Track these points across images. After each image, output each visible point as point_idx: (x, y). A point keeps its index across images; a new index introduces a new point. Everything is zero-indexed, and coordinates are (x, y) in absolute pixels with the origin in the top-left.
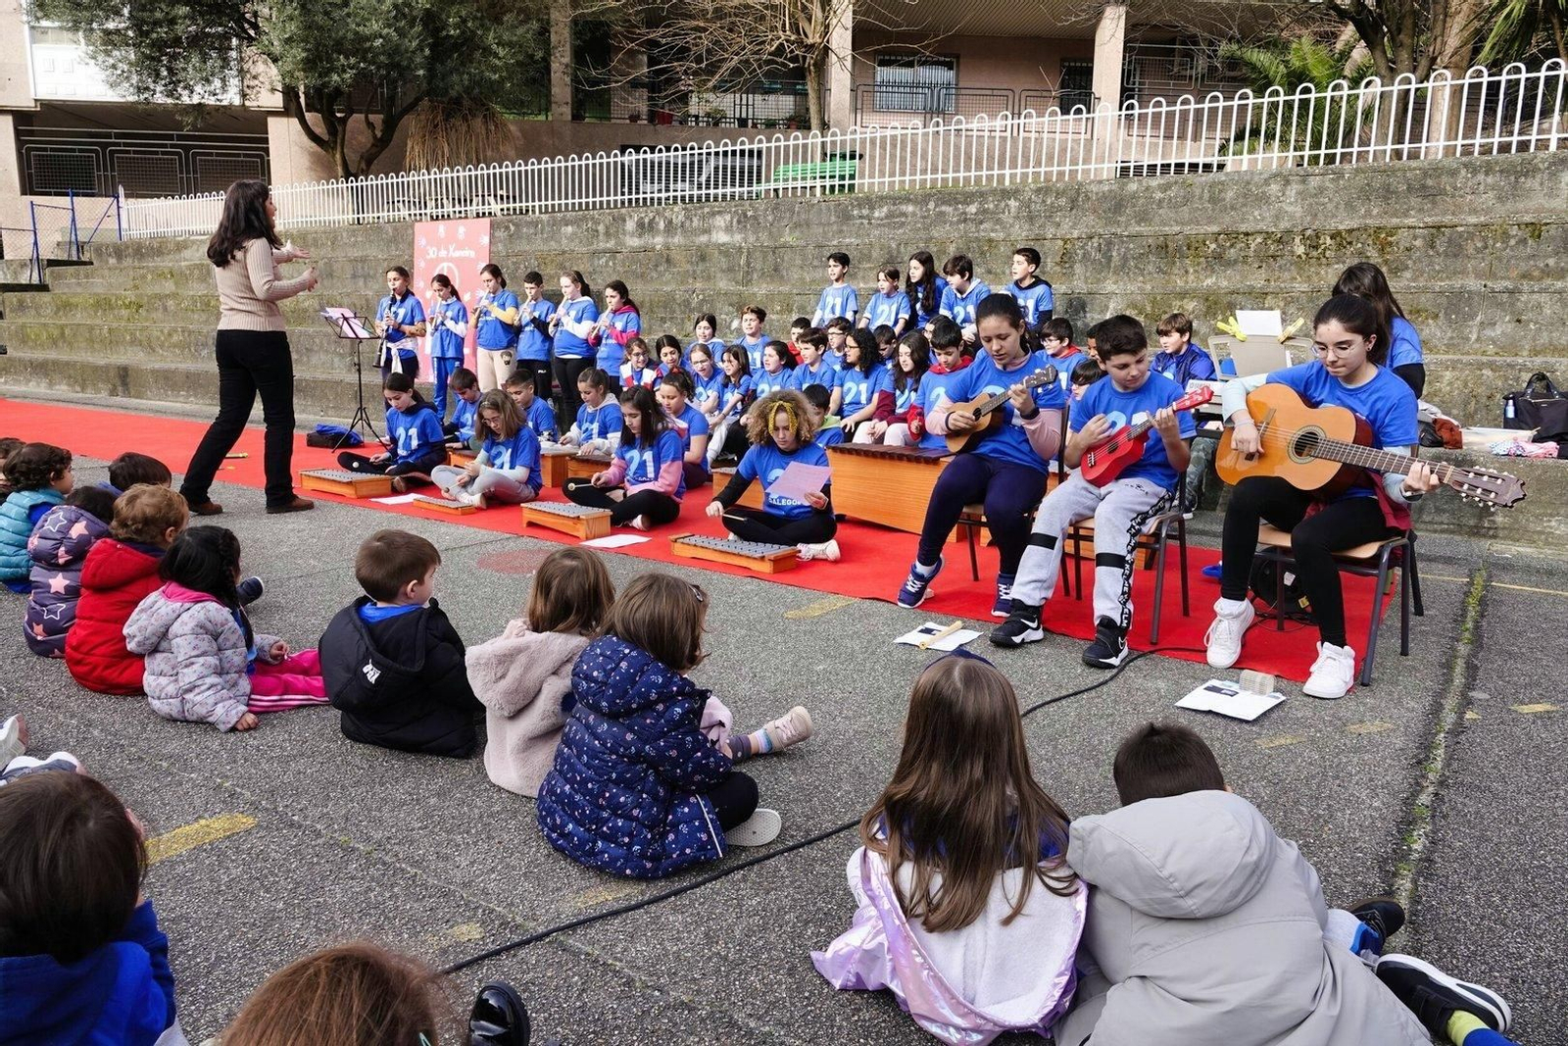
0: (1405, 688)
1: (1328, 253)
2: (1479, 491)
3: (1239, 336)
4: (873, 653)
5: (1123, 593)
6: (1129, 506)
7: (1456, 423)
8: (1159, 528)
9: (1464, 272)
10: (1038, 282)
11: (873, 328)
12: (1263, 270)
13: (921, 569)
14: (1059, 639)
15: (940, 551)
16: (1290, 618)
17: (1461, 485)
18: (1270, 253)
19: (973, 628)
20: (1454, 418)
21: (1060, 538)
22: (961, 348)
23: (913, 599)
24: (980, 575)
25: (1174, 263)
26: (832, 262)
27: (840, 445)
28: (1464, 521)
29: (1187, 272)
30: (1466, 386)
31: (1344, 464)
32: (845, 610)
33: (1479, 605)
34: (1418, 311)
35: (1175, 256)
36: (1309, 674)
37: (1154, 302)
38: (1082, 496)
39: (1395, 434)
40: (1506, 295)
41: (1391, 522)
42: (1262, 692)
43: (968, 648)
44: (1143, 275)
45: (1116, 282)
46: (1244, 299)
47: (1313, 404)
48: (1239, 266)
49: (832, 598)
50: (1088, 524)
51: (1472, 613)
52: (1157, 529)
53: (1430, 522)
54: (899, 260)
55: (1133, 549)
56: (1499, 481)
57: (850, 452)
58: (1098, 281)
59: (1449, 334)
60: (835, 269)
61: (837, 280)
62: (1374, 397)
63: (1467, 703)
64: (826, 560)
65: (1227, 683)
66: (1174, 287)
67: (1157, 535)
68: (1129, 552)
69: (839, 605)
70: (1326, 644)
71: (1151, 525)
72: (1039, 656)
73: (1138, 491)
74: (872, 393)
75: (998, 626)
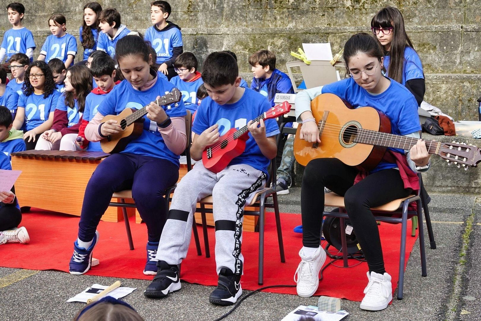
0: (425, 298)
1: (366, 6)
2: (457, 157)
3: (306, 61)
4: (50, 312)
5: (236, 249)
6: (237, 185)
7: (451, 118)
8: (259, 198)
9: (449, 18)
10: (171, 25)
11: (48, 61)
12: (325, 18)
13: (82, 244)
14: (193, 287)
15: (95, 229)
16: (352, 258)
17: (446, 154)
18: (329, 5)
19: (130, 286)
20: (450, 115)
21: (191, 212)
22: (114, 76)
23: (82, 267)
24: (135, 246)
25: (267, 12)
26: (10, 11)
27: (23, 152)
28: (460, 183)
29: (275, 19)
30: (455, 94)
31: (375, 146)
32: (28, 281)
33: (470, 238)
34: (424, 45)
35: (267, 7)
36: (363, 295)
37: (254, 40)
38: (205, 180)
39: (408, 125)
40: (474, 33)
41: (407, 185)
42: (333, 311)
43: (125, 300)
44: (246, 21)
45: (228, 26)
46: (314, 38)
47: (352, 106)
48: (310, 15)
49: (18, 272)
50: (209, 200)
51: (465, 245)
52: (257, 200)
53: (440, 186)
54: (67, 10)
55: (241, 216)
56: (468, 150)
57: (31, 157)
58: (215, 25)
59: (443, 60)
60: (13, 16)
61: (16, 24)
62: (390, 101)
63: (462, 304)
64: (18, 243)
65: (310, 307)
66: (268, 29)
67: (257, 205)
68: (238, 218)
69: (24, 277)
70: (373, 273)
71: (253, 198)
72: (178, 301)
73: (242, 174)
74: (49, 111)
75: (150, 282)
